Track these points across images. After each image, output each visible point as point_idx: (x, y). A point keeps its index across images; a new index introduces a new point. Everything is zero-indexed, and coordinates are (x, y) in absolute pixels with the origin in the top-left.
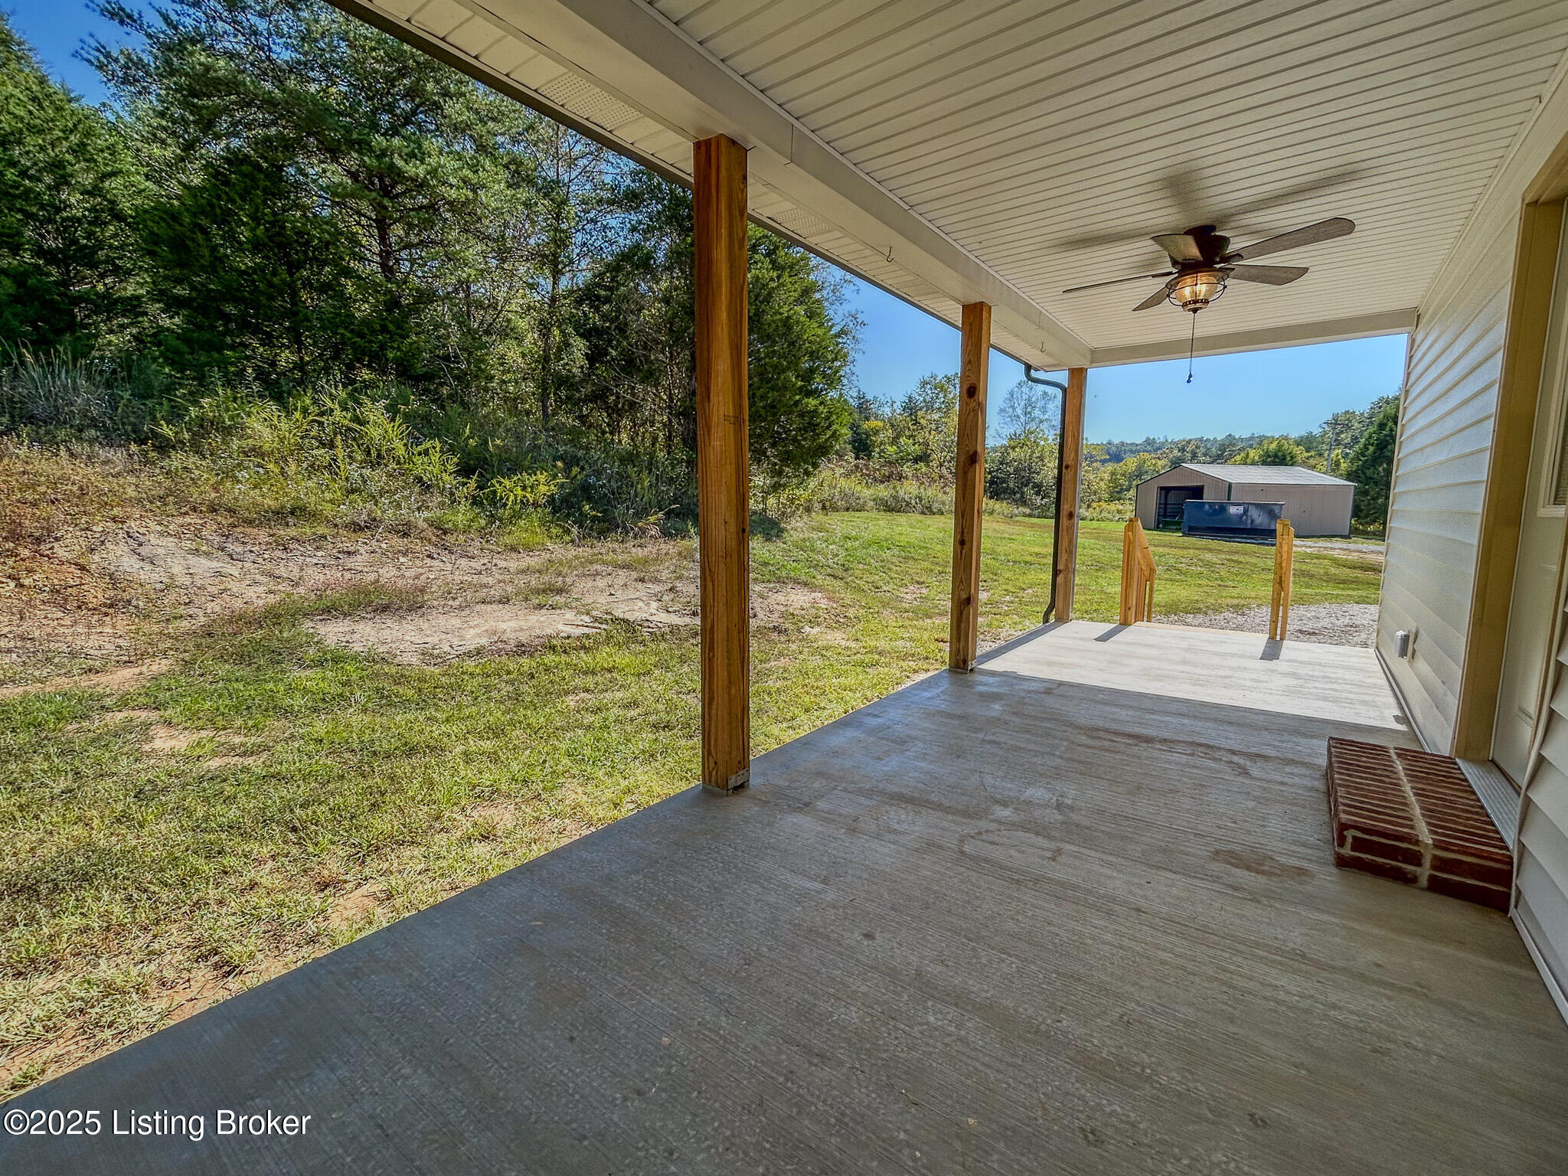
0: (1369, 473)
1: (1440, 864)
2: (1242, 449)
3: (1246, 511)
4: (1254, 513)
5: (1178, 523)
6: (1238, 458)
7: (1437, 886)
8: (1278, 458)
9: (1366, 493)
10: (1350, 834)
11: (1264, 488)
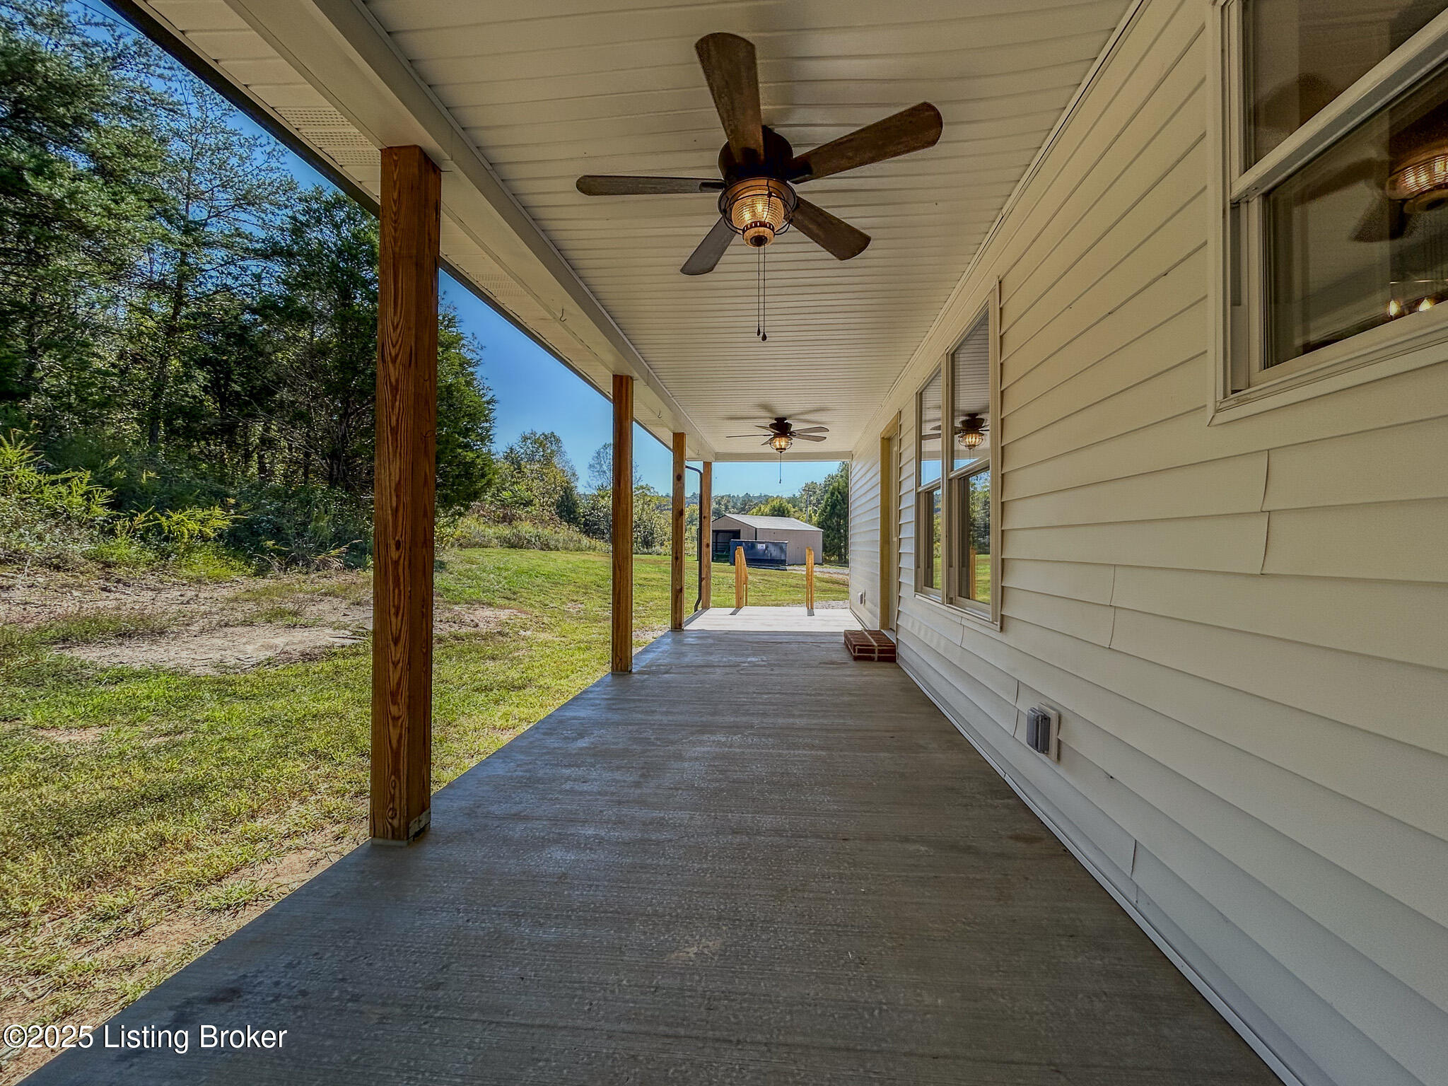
0: (829, 523)
1: (881, 651)
2: (756, 504)
3: (767, 547)
4: (772, 548)
5: (727, 556)
6: (755, 510)
7: (880, 659)
8: (780, 512)
9: (828, 536)
10: (857, 647)
11: (775, 532)
